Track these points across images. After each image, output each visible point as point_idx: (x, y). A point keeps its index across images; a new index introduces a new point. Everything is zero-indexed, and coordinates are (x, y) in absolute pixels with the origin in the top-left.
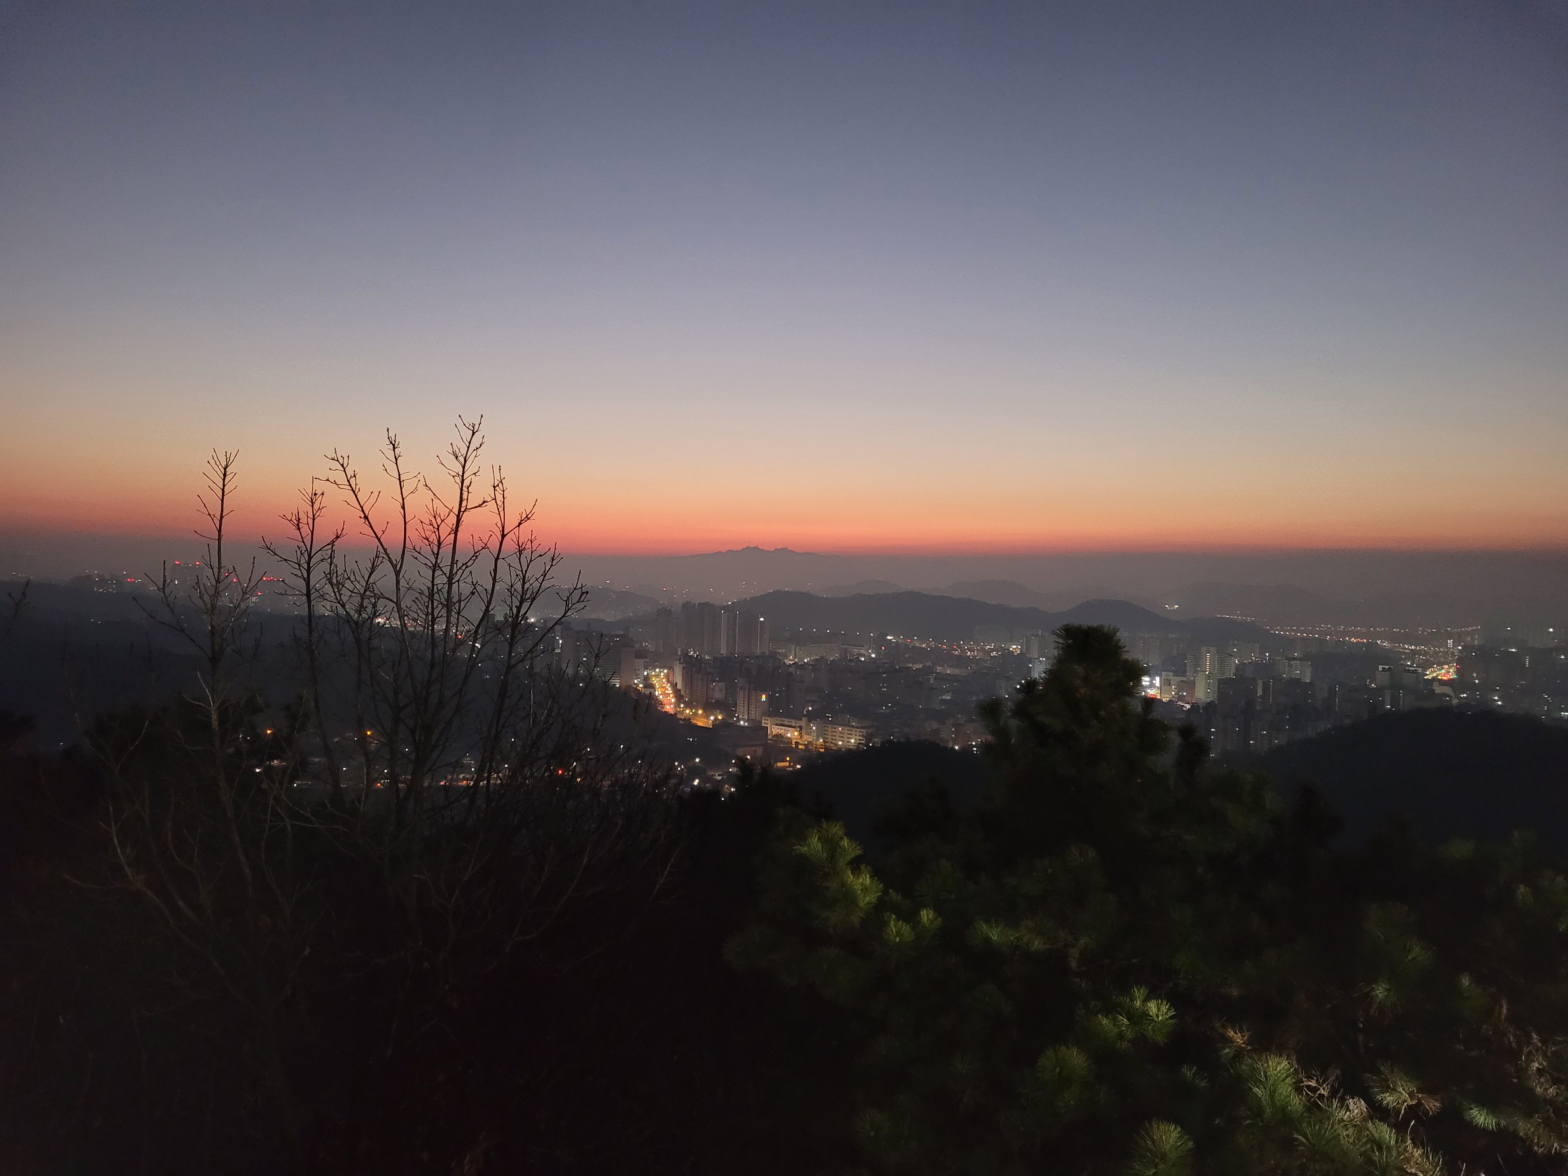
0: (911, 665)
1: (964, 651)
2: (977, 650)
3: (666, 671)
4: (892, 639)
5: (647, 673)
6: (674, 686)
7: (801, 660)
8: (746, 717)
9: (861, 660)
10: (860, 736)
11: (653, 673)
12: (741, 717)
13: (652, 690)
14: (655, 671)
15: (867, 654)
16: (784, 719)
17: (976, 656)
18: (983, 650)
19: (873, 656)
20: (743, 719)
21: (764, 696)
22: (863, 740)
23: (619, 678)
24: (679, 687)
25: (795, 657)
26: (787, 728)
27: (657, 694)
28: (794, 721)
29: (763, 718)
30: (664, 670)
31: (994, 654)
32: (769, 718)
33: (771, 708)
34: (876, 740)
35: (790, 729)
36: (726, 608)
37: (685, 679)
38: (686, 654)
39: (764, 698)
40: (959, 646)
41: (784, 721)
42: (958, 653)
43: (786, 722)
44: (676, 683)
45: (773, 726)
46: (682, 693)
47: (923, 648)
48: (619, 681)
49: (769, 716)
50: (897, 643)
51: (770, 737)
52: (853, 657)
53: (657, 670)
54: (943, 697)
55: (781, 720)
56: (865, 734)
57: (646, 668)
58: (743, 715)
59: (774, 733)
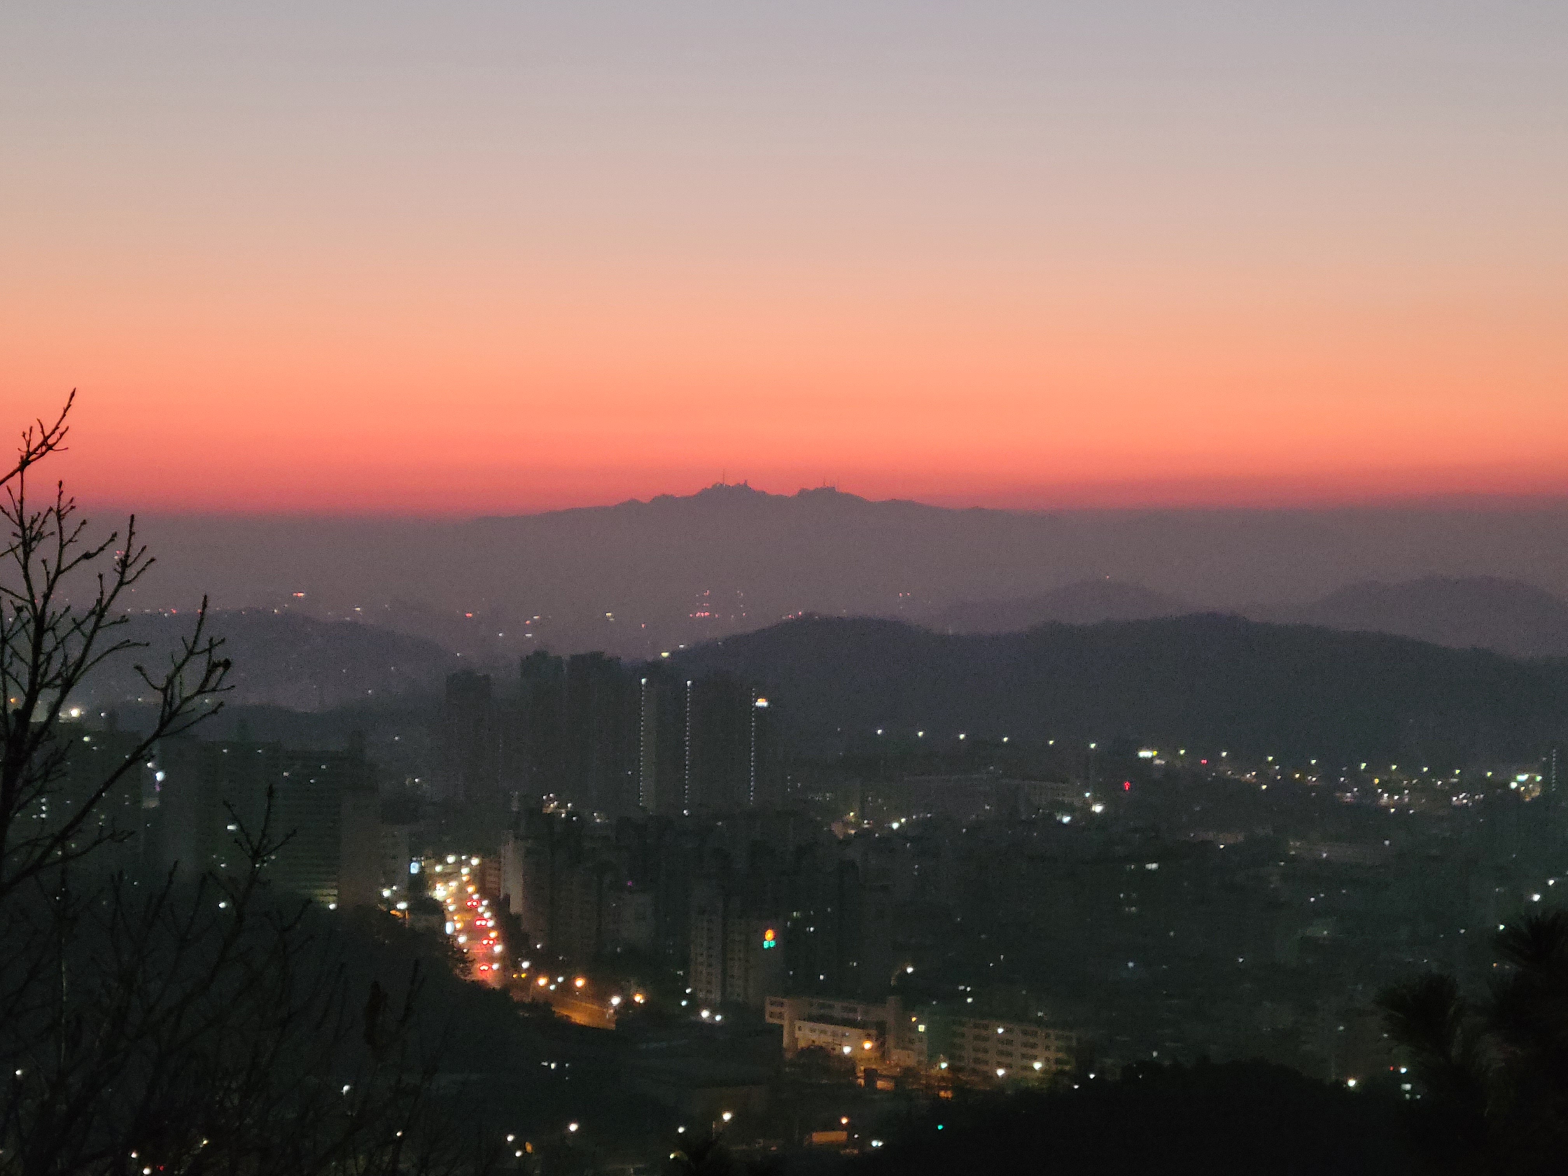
0: (1210, 836)
1: (1369, 792)
2: (1412, 789)
3: (475, 861)
4: (1153, 758)
5: (422, 868)
6: (499, 907)
7: (882, 823)
8: (716, 996)
9: (1060, 822)
10: (1058, 1050)
11: (438, 868)
12: (701, 995)
13: (434, 919)
14: (442, 861)
15: (1077, 803)
16: (831, 1002)
17: (1409, 806)
18: (1425, 787)
19: (1098, 808)
20: (707, 1005)
21: (769, 935)
22: (1067, 1063)
23: (334, 884)
24: (516, 907)
25: (862, 816)
26: (839, 1029)
27: (449, 928)
28: (860, 1008)
29: (768, 1001)
30: (470, 858)
31: (1460, 799)
32: (785, 1000)
33: (794, 969)
34: (1109, 1061)
35: (848, 1031)
36: (655, 669)
37: (532, 888)
38: (534, 812)
39: (769, 940)
40: (1356, 777)
41: (831, 1007)
42: (1354, 797)
43: (837, 1012)
44: (507, 898)
45: (798, 1023)
46: (525, 926)
47: (1248, 784)
48: (336, 892)
49: (787, 993)
50: (1167, 771)
51: (789, 1056)
52: (1037, 814)
53: (451, 859)
54: (1309, 932)
55: (822, 1006)
56: (1074, 1043)
57: (415, 853)
58: (709, 992)
59: (802, 1044)
